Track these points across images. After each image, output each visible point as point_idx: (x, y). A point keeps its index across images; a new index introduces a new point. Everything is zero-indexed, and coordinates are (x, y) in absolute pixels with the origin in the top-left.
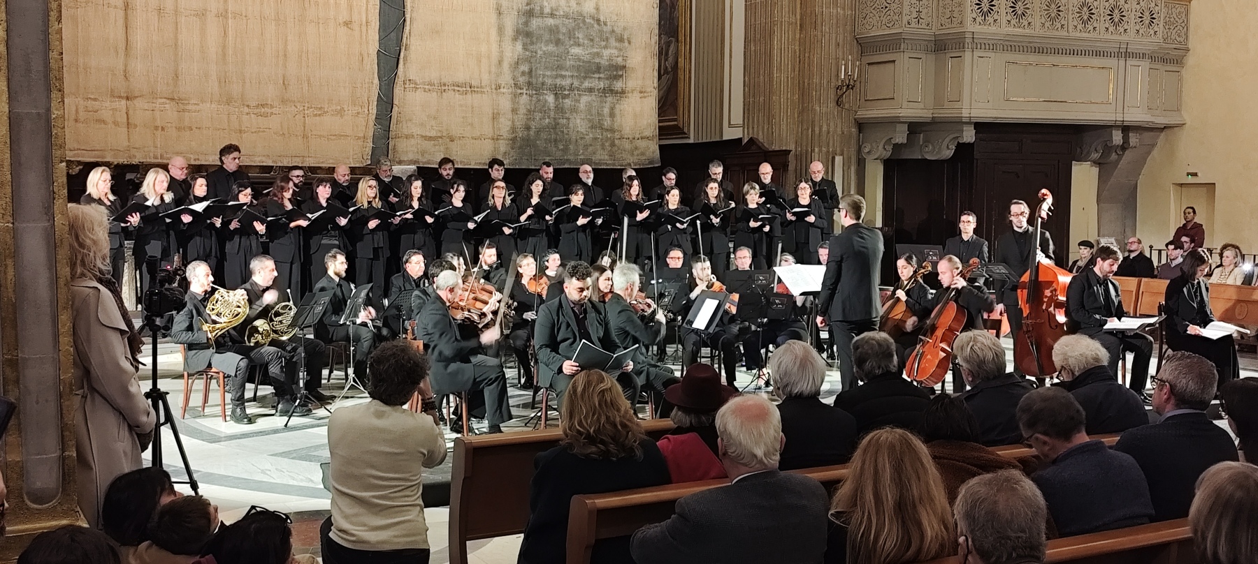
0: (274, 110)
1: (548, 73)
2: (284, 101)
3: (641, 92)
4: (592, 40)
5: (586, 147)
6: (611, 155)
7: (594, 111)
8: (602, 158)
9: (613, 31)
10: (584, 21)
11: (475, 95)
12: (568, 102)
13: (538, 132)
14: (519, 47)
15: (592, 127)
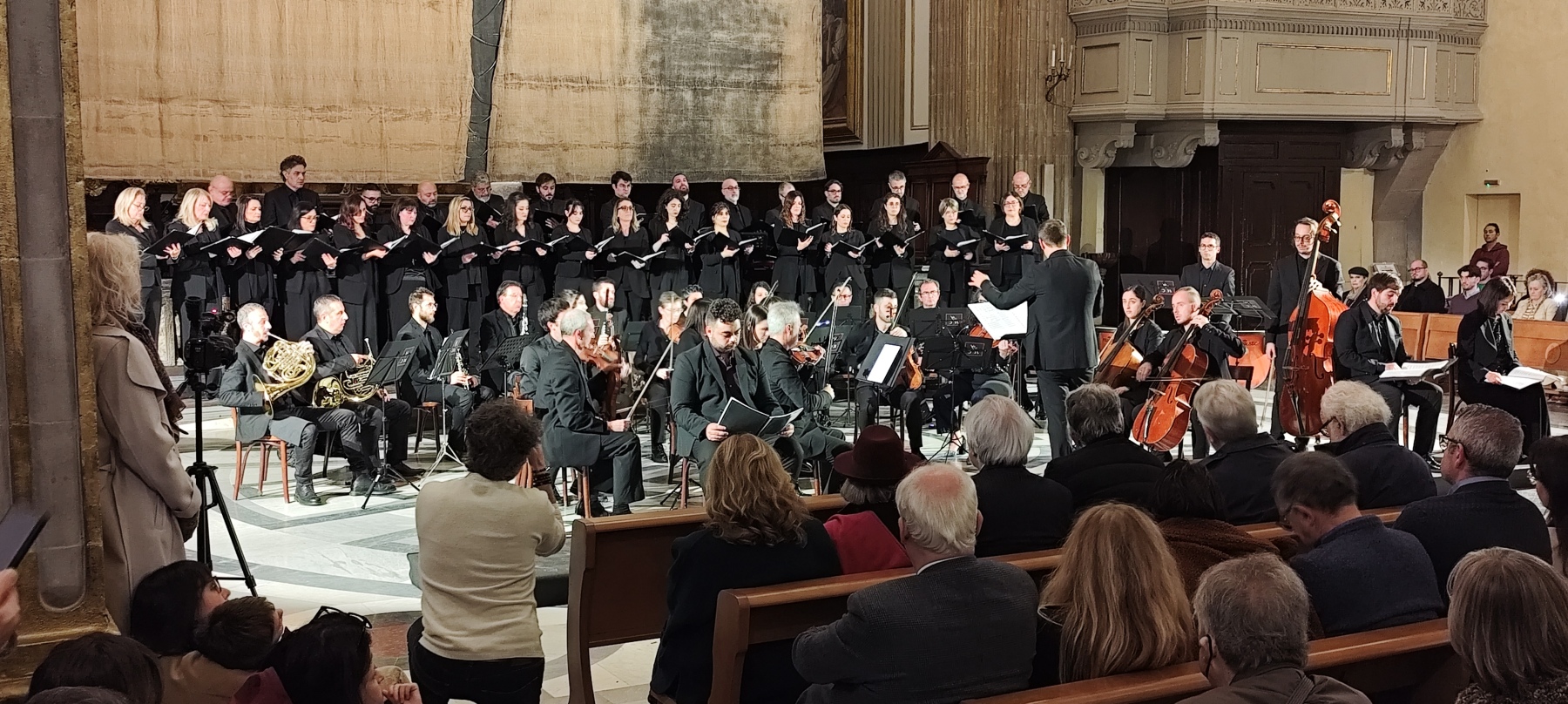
0: (343, 114)
1: (685, 64)
2: (355, 102)
3: (801, 87)
4: (739, 22)
5: (733, 156)
6: (765, 166)
7: (743, 111)
8: (753, 169)
9: (766, 10)
11: (593, 93)
12: (709, 100)
13: (673, 138)
14: (648, 31)
15: (740, 131)
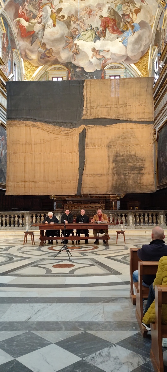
1: (122, 170)
2: (57, 181)
3: (149, 173)
4: (134, 161)
5: (133, 188)
6: (140, 190)
7: (135, 179)
8: (138, 190)
9: (140, 158)
10: (132, 157)
11: (102, 177)
12: (127, 177)
13: (120, 185)
14: (114, 164)
15: (134, 183)
